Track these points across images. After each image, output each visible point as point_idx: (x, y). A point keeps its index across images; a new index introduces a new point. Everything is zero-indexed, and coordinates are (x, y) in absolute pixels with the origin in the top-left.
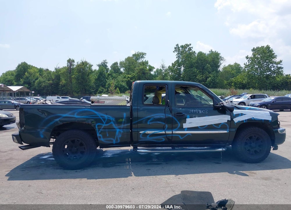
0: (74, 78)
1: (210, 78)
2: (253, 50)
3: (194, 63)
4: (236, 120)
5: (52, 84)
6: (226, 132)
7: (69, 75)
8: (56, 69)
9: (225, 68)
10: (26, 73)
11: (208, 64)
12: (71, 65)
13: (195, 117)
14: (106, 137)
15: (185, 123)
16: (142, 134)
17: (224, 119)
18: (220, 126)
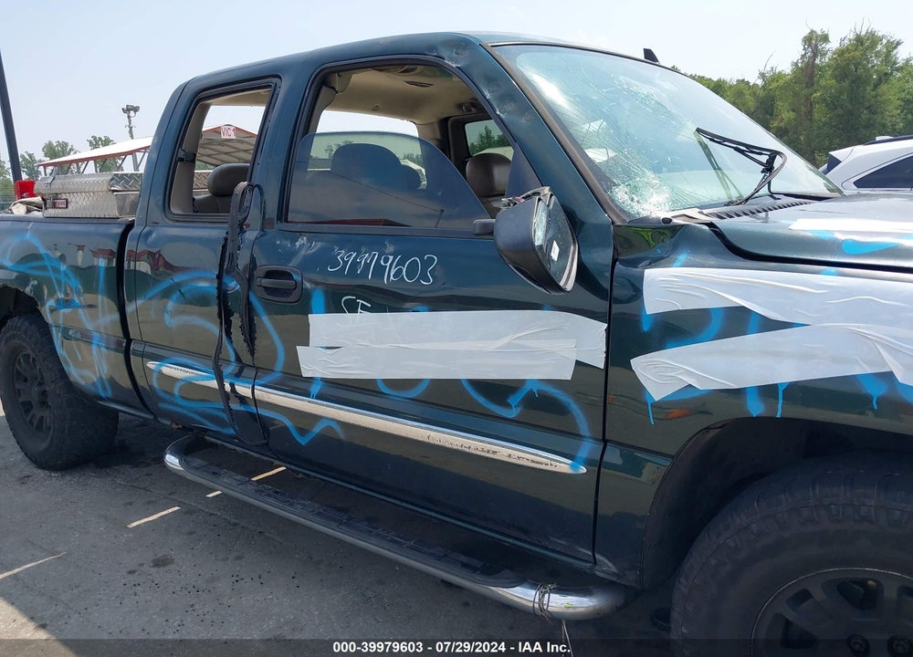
0: (822, 100)
6: (562, 465)
7: (805, 91)
8: (762, 75)
12: (815, 53)
13: (352, 308)
14: (78, 365)
15: (308, 345)
16: (155, 375)
17: (544, 345)
18: (514, 400)
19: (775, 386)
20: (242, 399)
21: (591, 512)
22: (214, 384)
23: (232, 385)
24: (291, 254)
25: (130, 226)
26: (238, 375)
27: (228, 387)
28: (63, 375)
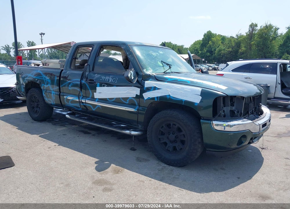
0: (254, 44)
4: (147, 95)
5: (231, 52)
6: (132, 110)
7: (249, 41)
8: (237, 36)
10: (210, 42)
12: (253, 30)
13: (104, 86)
14: (47, 97)
15: (96, 92)
16: (66, 99)
17: (132, 92)
18: (128, 101)
19: (158, 97)
20: (83, 103)
21: (137, 120)
22: (78, 100)
23: (81, 100)
24: (94, 77)
25: (62, 70)
26: (82, 98)
27: (80, 101)
28: (44, 100)
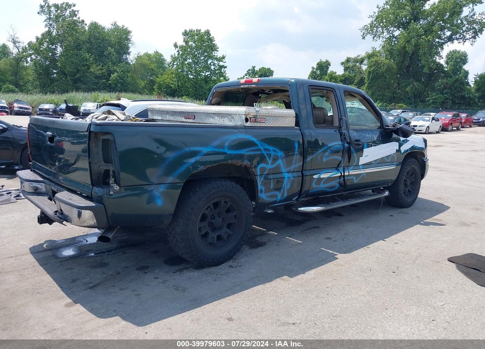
1: (116, 74)
2: (185, 33)
3: (84, 42)
4: (403, 149)
9: (139, 58)
11: (110, 48)
13: (371, 146)
15: (362, 157)
16: (316, 179)
17: (394, 148)
18: (390, 158)
22: (339, 175)
25: (300, 130)
27: (343, 174)
